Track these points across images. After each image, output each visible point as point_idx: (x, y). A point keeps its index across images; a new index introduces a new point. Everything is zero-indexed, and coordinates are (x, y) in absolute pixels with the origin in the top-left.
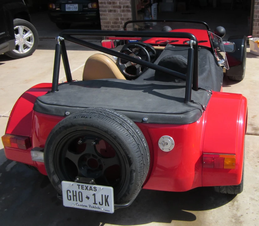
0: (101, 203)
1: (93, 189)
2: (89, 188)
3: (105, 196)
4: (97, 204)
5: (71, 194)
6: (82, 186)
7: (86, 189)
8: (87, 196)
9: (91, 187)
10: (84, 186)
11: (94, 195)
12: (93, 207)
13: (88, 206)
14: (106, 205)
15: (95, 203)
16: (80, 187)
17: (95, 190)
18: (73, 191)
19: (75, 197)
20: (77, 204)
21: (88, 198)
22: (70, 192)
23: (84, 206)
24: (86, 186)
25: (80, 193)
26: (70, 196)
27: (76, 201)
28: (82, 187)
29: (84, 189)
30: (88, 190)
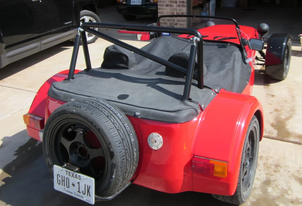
0: (84, 193)
1: (78, 177)
2: (74, 175)
3: (88, 186)
4: (80, 193)
5: (60, 179)
6: (69, 172)
7: (72, 177)
8: (73, 183)
9: (76, 175)
10: (70, 173)
11: (79, 183)
12: (78, 195)
13: (74, 193)
14: (88, 195)
15: (79, 192)
16: (68, 173)
17: (80, 179)
18: (62, 176)
19: (63, 182)
20: (65, 190)
21: (74, 185)
22: (60, 177)
23: (70, 192)
24: (72, 173)
25: (68, 179)
26: (60, 180)
27: (64, 186)
28: (69, 174)
29: (70, 176)
30: (74, 177)
